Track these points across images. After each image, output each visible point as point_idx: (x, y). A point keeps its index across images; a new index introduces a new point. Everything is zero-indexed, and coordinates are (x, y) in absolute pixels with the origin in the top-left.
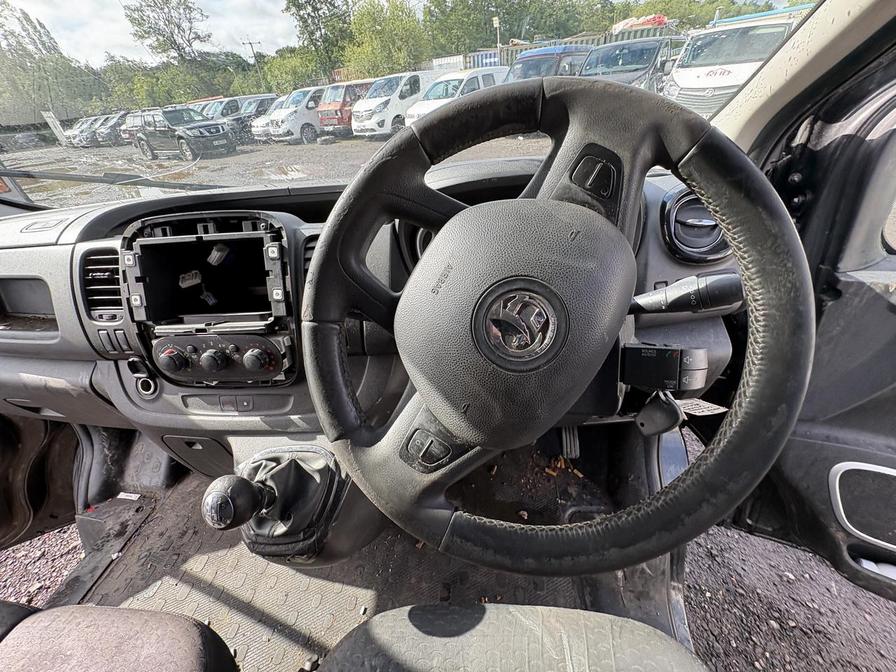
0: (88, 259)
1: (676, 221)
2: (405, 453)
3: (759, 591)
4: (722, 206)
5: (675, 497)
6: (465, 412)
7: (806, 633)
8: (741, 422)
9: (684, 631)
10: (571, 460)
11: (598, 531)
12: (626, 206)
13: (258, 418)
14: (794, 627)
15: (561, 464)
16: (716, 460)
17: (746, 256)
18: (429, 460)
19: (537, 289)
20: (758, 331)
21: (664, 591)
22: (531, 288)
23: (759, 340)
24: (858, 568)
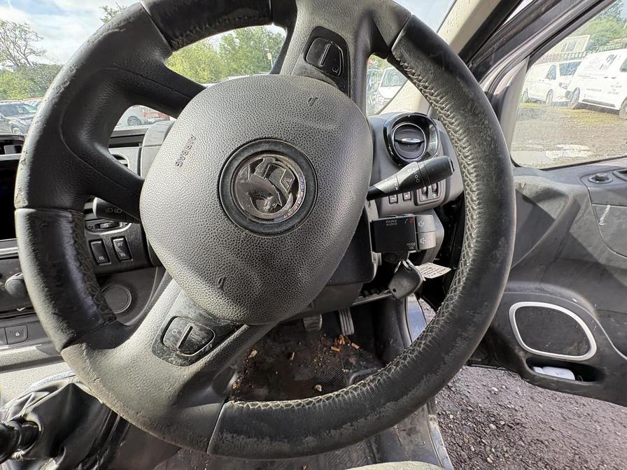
1: (395, 140)
2: (160, 347)
3: (480, 405)
4: (429, 80)
5: (433, 338)
6: (222, 287)
7: (511, 427)
8: (473, 260)
9: (442, 451)
10: (348, 336)
11: (371, 388)
12: (354, 82)
13: (34, 348)
14: (504, 425)
15: (342, 342)
16: (460, 297)
17: (453, 121)
18: (189, 349)
19: (282, 150)
20: (472, 182)
21: (425, 423)
22: (276, 149)
23: (474, 189)
24: (534, 373)
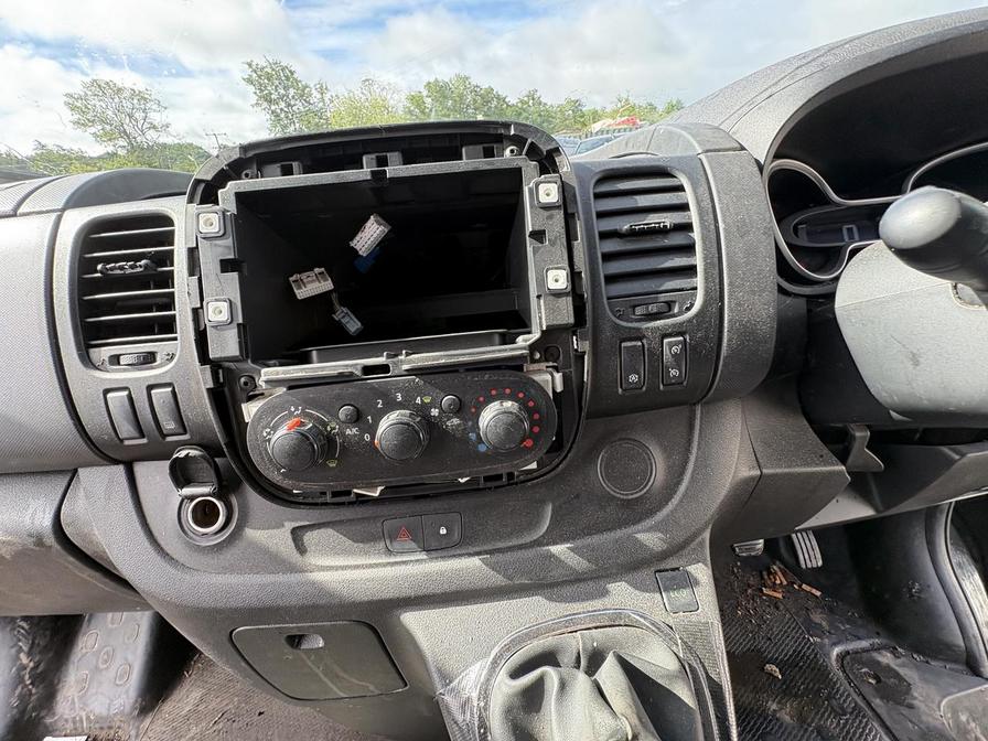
0: (93, 239)
